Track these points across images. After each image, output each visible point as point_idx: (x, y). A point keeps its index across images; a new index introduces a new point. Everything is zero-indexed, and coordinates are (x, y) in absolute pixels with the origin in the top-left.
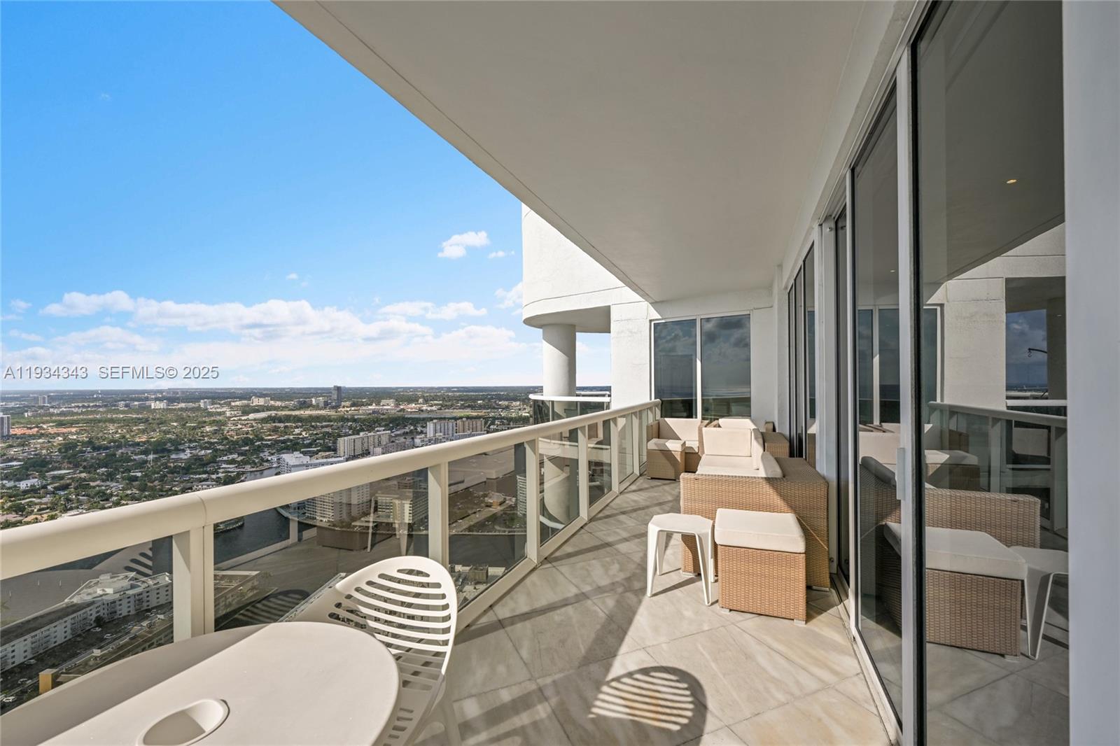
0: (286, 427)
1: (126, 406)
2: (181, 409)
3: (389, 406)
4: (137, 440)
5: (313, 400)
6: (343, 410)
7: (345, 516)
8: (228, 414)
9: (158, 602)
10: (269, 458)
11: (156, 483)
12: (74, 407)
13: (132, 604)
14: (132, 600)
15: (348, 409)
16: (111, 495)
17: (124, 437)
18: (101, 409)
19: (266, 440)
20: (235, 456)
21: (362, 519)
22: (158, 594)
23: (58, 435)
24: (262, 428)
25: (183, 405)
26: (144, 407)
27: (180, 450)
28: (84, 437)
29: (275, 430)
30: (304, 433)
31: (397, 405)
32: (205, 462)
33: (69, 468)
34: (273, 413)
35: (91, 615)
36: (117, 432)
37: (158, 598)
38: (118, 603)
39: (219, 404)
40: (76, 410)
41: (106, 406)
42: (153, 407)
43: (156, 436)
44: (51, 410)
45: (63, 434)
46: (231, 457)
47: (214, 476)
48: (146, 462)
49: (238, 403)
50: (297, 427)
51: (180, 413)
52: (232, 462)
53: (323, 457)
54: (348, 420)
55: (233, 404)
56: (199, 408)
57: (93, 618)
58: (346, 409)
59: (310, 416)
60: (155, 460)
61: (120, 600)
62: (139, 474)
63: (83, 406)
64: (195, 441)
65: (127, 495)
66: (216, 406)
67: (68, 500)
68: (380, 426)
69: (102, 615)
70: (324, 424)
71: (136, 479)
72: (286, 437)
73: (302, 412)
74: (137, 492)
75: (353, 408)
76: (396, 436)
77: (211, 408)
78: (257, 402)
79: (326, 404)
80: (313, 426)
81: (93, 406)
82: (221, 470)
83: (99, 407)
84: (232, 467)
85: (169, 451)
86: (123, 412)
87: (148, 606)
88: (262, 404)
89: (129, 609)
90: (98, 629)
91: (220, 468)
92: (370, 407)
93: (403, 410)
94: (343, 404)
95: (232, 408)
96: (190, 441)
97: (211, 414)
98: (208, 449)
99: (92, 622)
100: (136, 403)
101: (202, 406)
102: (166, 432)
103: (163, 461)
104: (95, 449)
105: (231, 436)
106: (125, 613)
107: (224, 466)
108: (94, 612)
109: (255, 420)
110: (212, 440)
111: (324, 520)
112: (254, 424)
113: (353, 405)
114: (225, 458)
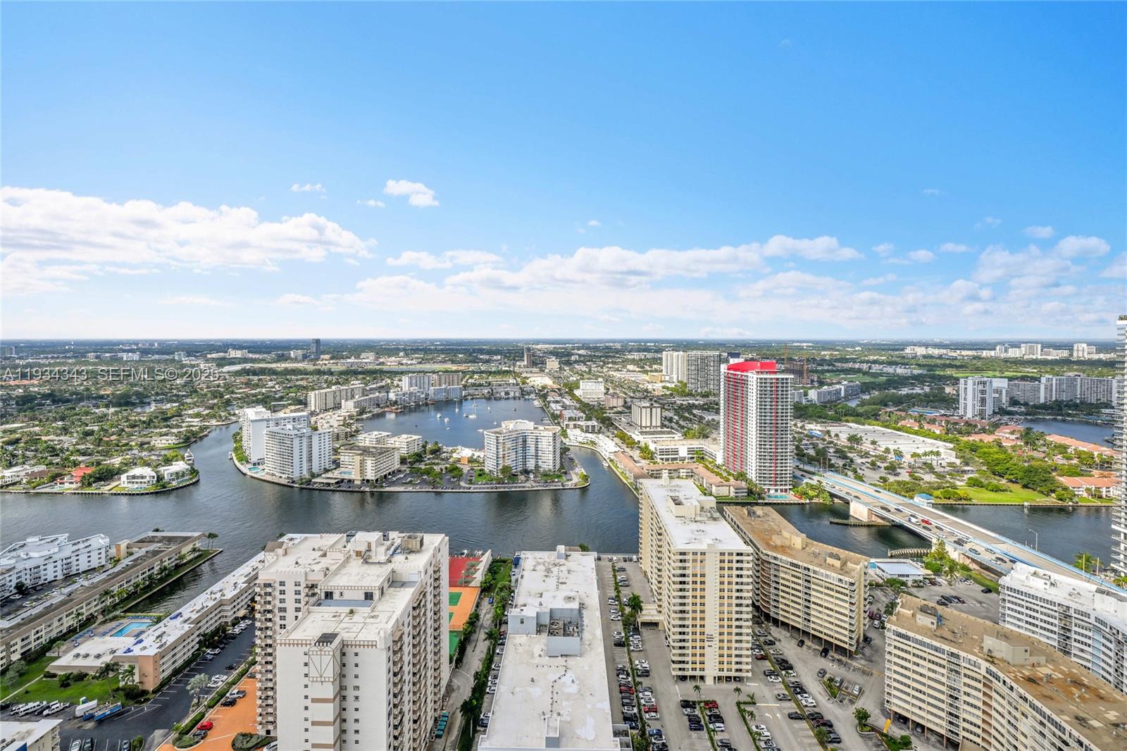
0: (259, 380)
1: (97, 357)
2: (153, 361)
3: (368, 359)
4: (102, 392)
5: (292, 352)
6: (321, 363)
7: (305, 472)
8: (202, 366)
9: (89, 566)
10: (237, 412)
11: (114, 437)
12: (43, 359)
13: (59, 568)
14: (59, 563)
15: (327, 362)
16: (62, 450)
17: (88, 389)
18: (70, 361)
19: (236, 393)
20: (201, 409)
21: (323, 476)
22: (89, 557)
23: (18, 387)
24: (235, 381)
25: (157, 357)
26: (116, 360)
27: (145, 403)
28: (46, 390)
29: (248, 384)
30: (277, 386)
31: (377, 358)
32: (169, 415)
33: (23, 422)
34: (248, 366)
35: (11, 581)
36: (81, 385)
37: (89, 562)
38: (42, 568)
39: (195, 356)
40: (44, 361)
41: (76, 357)
42: (125, 359)
43: (122, 389)
44: (17, 361)
45: (25, 386)
46: (196, 410)
47: (175, 431)
48: (105, 415)
49: (214, 356)
50: (271, 380)
51: (152, 365)
52: (198, 415)
53: (291, 411)
54: (324, 373)
55: (209, 356)
56: (173, 361)
57: (14, 584)
58: (325, 362)
59: (286, 369)
60: (116, 413)
61: (45, 565)
62: (96, 428)
63: (53, 358)
64: (163, 394)
65: (78, 451)
66: (191, 358)
67: (14, 456)
68: (357, 380)
69: (24, 581)
70: (299, 377)
71: (91, 433)
72: (258, 390)
73: (279, 365)
74: (92, 447)
75: (331, 362)
76: (371, 389)
77: (186, 361)
78: (233, 354)
79: (305, 357)
80: (287, 380)
81: (63, 358)
82: (184, 425)
83: (69, 358)
84: (196, 421)
85: (134, 405)
86: (93, 364)
87: (78, 570)
88: (239, 356)
89: (55, 574)
90: (17, 597)
91: (183, 422)
92: (349, 360)
93: (383, 363)
94: (322, 356)
95: (207, 361)
96: (157, 394)
97: (183, 366)
98: (175, 402)
99: (11, 589)
100: (107, 355)
101: (176, 358)
102: (132, 385)
103: (125, 414)
104: (54, 402)
105: (201, 389)
106: (50, 578)
107: (188, 420)
108: (14, 578)
109: (228, 372)
110: (180, 393)
111: (284, 476)
112: (227, 377)
113: (332, 358)
114: (190, 412)
